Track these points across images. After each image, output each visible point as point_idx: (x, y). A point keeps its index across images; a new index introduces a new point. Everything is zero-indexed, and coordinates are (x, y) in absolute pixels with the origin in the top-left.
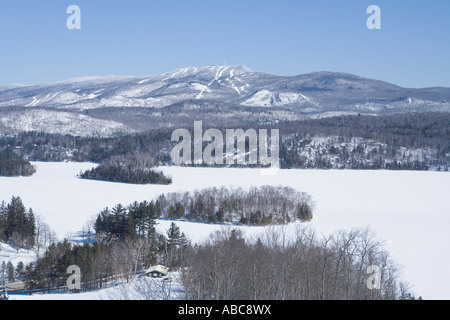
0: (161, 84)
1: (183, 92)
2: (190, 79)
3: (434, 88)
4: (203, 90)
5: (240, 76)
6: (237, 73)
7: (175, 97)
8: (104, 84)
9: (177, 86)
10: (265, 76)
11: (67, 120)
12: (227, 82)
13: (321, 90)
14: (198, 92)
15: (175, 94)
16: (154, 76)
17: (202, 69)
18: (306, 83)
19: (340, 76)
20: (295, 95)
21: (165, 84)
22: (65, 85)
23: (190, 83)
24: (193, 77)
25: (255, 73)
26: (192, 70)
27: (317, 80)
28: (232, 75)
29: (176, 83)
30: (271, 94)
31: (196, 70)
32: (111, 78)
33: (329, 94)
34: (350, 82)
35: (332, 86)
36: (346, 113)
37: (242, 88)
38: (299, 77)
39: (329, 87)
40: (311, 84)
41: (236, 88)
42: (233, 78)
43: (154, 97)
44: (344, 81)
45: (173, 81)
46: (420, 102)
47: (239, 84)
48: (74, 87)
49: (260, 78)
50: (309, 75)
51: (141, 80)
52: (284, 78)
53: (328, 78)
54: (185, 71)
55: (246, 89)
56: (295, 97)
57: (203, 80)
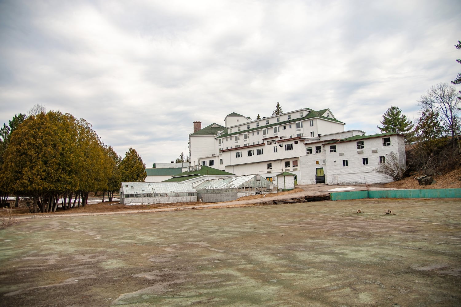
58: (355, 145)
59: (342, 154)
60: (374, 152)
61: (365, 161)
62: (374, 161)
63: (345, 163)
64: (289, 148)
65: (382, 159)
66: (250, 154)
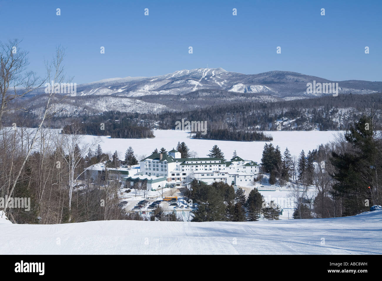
0: (167, 82)
1: (184, 86)
2: (186, 78)
3: (350, 81)
4: (197, 85)
5: (219, 75)
6: (217, 73)
7: (179, 89)
8: (127, 83)
9: (179, 82)
10: (237, 75)
11: (129, 104)
12: (211, 79)
13: (277, 83)
14: (194, 86)
15: (178, 87)
16: (160, 76)
17: (193, 71)
18: (266, 79)
19: (288, 73)
20: (261, 86)
21: (170, 81)
22: (99, 84)
23: (187, 80)
24: (188, 76)
25: (230, 73)
26: (185, 72)
27: (273, 76)
28: (214, 74)
29: (177, 80)
30: (244, 86)
31: (188, 72)
32: (129, 78)
33: (283, 85)
34: (296, 78)
35: (284, 80)
36: (299, 98)
37: (222, 83)
38: (260, 75)
39: (282, 81)
40: (269, 79)
41: (218, 83)
42: (214, 76)
43: (165, 90)
44: (292, 77)
45: (174, 79)
46: (347, 90)
47: (220, 81)
48: (106, 85)
49: (233, 76)
50: (267, 74)
51: (152, 79)
52: (250, 75)
53: (281, 75)
54: (181, 72)
55: (225, 83)
56: (261, 88)
57: (196, 78)
58: (244, 176)
59: (240, 178)
60: (248, 178)
61: (246, 180)
62: (248, 180)
63: (241, 180)
64: (223, 175)
65: (250, 180)
66: (208, 175)
